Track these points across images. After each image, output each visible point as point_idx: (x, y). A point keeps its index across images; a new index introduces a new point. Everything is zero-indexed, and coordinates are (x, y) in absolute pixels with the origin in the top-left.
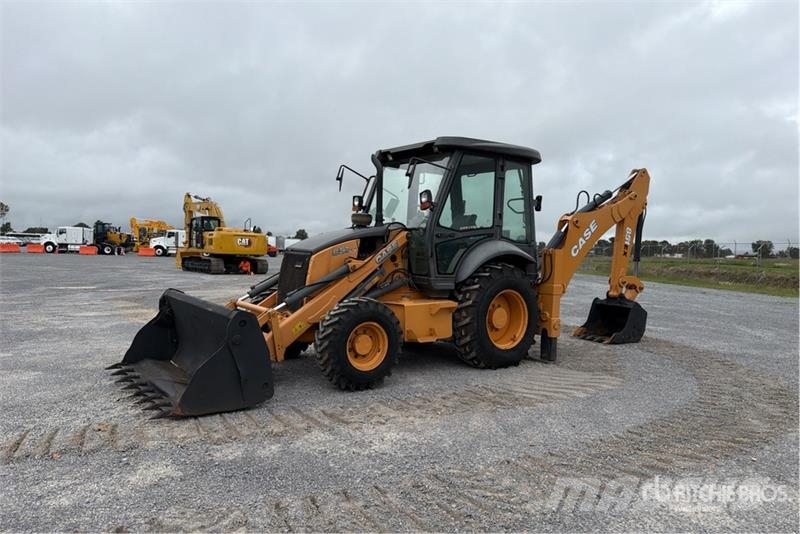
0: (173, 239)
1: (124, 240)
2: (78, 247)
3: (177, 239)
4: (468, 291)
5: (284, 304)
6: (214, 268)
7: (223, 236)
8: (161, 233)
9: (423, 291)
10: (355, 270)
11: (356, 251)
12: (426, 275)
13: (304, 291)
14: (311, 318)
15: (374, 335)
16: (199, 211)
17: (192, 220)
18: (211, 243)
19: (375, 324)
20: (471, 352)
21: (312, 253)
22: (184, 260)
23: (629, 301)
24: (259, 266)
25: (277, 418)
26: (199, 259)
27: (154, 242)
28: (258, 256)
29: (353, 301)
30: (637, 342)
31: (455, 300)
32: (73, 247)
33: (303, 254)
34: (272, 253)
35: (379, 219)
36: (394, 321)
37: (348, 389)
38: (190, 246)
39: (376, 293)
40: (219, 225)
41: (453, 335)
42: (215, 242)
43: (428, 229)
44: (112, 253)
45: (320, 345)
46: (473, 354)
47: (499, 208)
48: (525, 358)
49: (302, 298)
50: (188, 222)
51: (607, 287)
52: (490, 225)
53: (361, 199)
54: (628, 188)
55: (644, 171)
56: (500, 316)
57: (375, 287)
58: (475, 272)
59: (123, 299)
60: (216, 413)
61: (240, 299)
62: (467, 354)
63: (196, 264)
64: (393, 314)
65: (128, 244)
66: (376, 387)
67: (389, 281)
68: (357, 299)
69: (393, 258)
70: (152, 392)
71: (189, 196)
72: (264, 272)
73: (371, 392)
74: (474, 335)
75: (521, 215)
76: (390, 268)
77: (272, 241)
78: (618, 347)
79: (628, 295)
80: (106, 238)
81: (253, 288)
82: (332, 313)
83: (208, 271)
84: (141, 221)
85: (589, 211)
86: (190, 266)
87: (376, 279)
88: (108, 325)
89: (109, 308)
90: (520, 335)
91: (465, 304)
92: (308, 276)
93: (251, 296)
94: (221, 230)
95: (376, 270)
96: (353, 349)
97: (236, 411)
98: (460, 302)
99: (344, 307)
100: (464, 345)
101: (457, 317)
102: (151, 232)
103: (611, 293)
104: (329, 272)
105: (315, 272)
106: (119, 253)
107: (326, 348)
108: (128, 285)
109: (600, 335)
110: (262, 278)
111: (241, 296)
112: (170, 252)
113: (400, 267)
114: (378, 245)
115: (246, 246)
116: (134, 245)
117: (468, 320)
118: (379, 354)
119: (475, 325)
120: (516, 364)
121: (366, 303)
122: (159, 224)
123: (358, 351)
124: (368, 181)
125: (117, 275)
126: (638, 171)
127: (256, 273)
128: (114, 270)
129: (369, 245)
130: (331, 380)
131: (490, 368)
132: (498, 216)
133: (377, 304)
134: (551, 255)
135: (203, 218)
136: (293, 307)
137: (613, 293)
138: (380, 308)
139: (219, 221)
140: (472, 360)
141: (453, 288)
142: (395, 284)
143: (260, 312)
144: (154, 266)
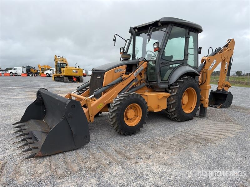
0: (52, 71)
1: (36, 72)
2: (21, 74)
3: (53, 71)
4: (173, 88)
5: (93, 95)
6: (65, 80)
7: (68, 69)
8: (48, 69)
9: (153, 88)
10: (125, 79)
11: (125, 70)
12: (156, 81)
13: (103, 89)
14: (106, 102)
15: (136, 110)
16: (60, 61)
17: (57, 64)
18: (64, 72)
19: (136, 104)
20: (174, 115)
21: (105, 71)
22: (55, 78)
23: (226, 91)
24: (80, 80)
25: (92, 155)
26: (60, 77)
27: (46, 72)
28: (80, 76)
29: (126, 94)
30: (229, 107)
31: (168, 92)
32: (19, 74)
33: (101, 72)
34: (85, 76)
35: (134, 56)
36: (145, 103)
37: (124, 135)
38: (57, 73)
39: (134, 89)
40: (66, 66)
41: (167, 108)
42: (65, 72)
43: (157, 61)
44: (32, 76)
45: (111, 115)
46: (176, 116)
47: (186, 52)
48: (195, 116)
49: (101, 93)
50: (56, 65)
51: (217, 86)
52: (183, 59)
53: (124, 49)
54: (227, 46)
55: (233, 40)
56: (185, 99)
57: (133, 87)
58: (177, 80)
59: (31, 91)
60: (61, 153)
61: (72, 93)
62: (172, 115)
63: (59, 79)
64: (144, 99)
65: (37, 73)
66: (137, 133)
67: (139, 84)
68: (128, 92)
69: (140, 74)
70: (30, 138)
71: (56, 56)
72: (82, 82)
73: (135, 136)
74: (176, 108)
75: (193, 55)
76: (139, 78)
77: (84, 72)
78: (223, 109)
79: (225, 88)
80: (30, 71)
81: (78, 88)
82: (116, 100)
83: (63, 81)
84: (42, 65)
85: (214, 55)
86: (57, 80)
87: (134, 84)
88: (22, 102)
89: (25, 95)
90: (194, 107)
91: (172, 94)
92: (104, 82)
93: (78, 91)
94: (67, 67)
95: (134, 79)
96: (126, 116)
97: (71, 150)
98: (171, 93)
99: (122, 97)
100: (172, 112)
101: (169, 100)
102: (45, 69)
103: (218, 88)
104: (113, 80)
105: (107, 81)
106: (34, 76)
107: (114, 117)
108: (34, 86)
109: (215, 104)
110: (81, 84)
111: (72, 92)
112: (51, 75)
113: (143, 78)
114: (134, 68)
115: (76, 73)
116: (39, 73)
117: (174, 101)
118: (138, 118)
119: (177, 103)
120: (191, 119)
121: (133, 94)
122: (48, 66)
123: (129, 117)
124: (126, 41)
125: (32, 83)
126: (231, 40)
127: (79, 82)
128: (31, 81)
129: (130, 68)
130: (117, 131)
131: (182, 121)
132: (186, 55)
133: (137, 95)
134: (206, 72)
135: (61, 63)
136: (97, 96)
137: (219, 88)
138: (139, 97)
139: (66, 64)
140: (175, 118)
141: (167, 87)
142: (142, 85)
143: (82, 99)
144: (45, 80)
